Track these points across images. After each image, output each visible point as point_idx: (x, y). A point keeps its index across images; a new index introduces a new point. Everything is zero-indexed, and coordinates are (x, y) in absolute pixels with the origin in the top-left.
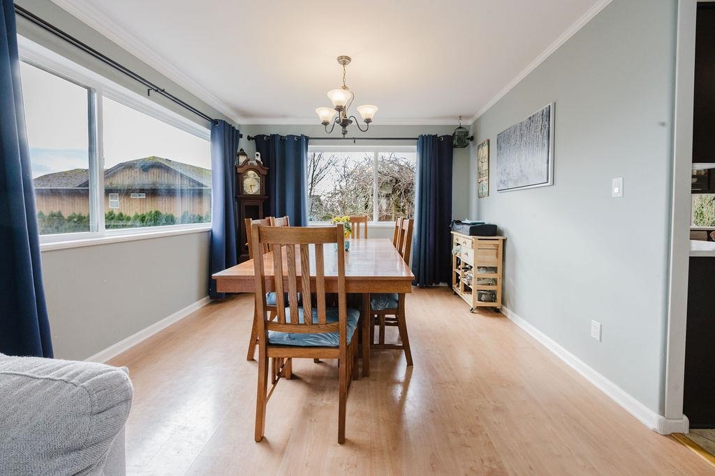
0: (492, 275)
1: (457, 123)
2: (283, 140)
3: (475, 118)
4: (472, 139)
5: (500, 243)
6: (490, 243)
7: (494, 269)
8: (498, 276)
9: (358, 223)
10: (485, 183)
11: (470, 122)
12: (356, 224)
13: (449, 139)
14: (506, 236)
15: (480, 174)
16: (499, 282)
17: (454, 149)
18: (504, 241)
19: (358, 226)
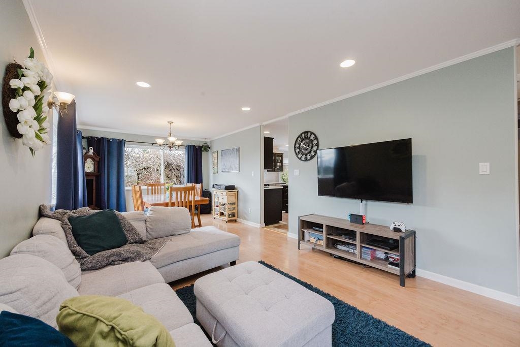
0: (234, 206)
1: (204, 140)
2: (109, 141)
3: (211, 140)
4: (210, 148)
5: (236, 192)
6: (232, 193)
7: (234, 204)
8: (236, 206)
9: (160, 187)
10: (216, 168)
11: (208, 141)
12: (154, 187)
13: (200, 147)
14: (238, 189)
15: (214, 164)
16: (236, 208)
17: (202, 152)
18: (238, 191)
19: (158, 188)
